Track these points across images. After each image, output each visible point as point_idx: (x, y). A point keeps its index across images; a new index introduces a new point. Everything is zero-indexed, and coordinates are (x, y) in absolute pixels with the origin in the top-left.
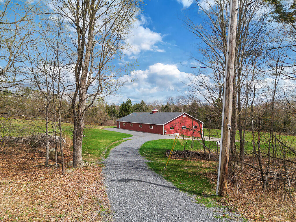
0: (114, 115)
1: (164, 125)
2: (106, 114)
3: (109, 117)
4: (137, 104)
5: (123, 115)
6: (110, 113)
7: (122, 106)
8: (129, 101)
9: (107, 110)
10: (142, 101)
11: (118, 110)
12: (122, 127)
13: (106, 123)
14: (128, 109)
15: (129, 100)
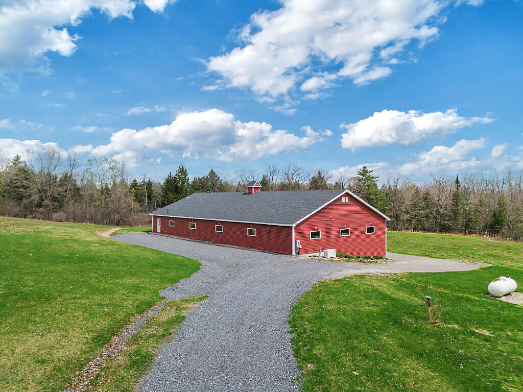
0: (149, 203)
1: (294, 225)
2: (131, 200)
3: (136, 205)
4: (199, 179)
5: (168, 201)
6: (138, 198)
7: (168, 181)
8: (183, 171)
9: (132, 191)
10: (212, 171)
11: (157, 191)
12: (166, 231)
13: (130, 220)
14: (181, 189)
15: (183, 168)
